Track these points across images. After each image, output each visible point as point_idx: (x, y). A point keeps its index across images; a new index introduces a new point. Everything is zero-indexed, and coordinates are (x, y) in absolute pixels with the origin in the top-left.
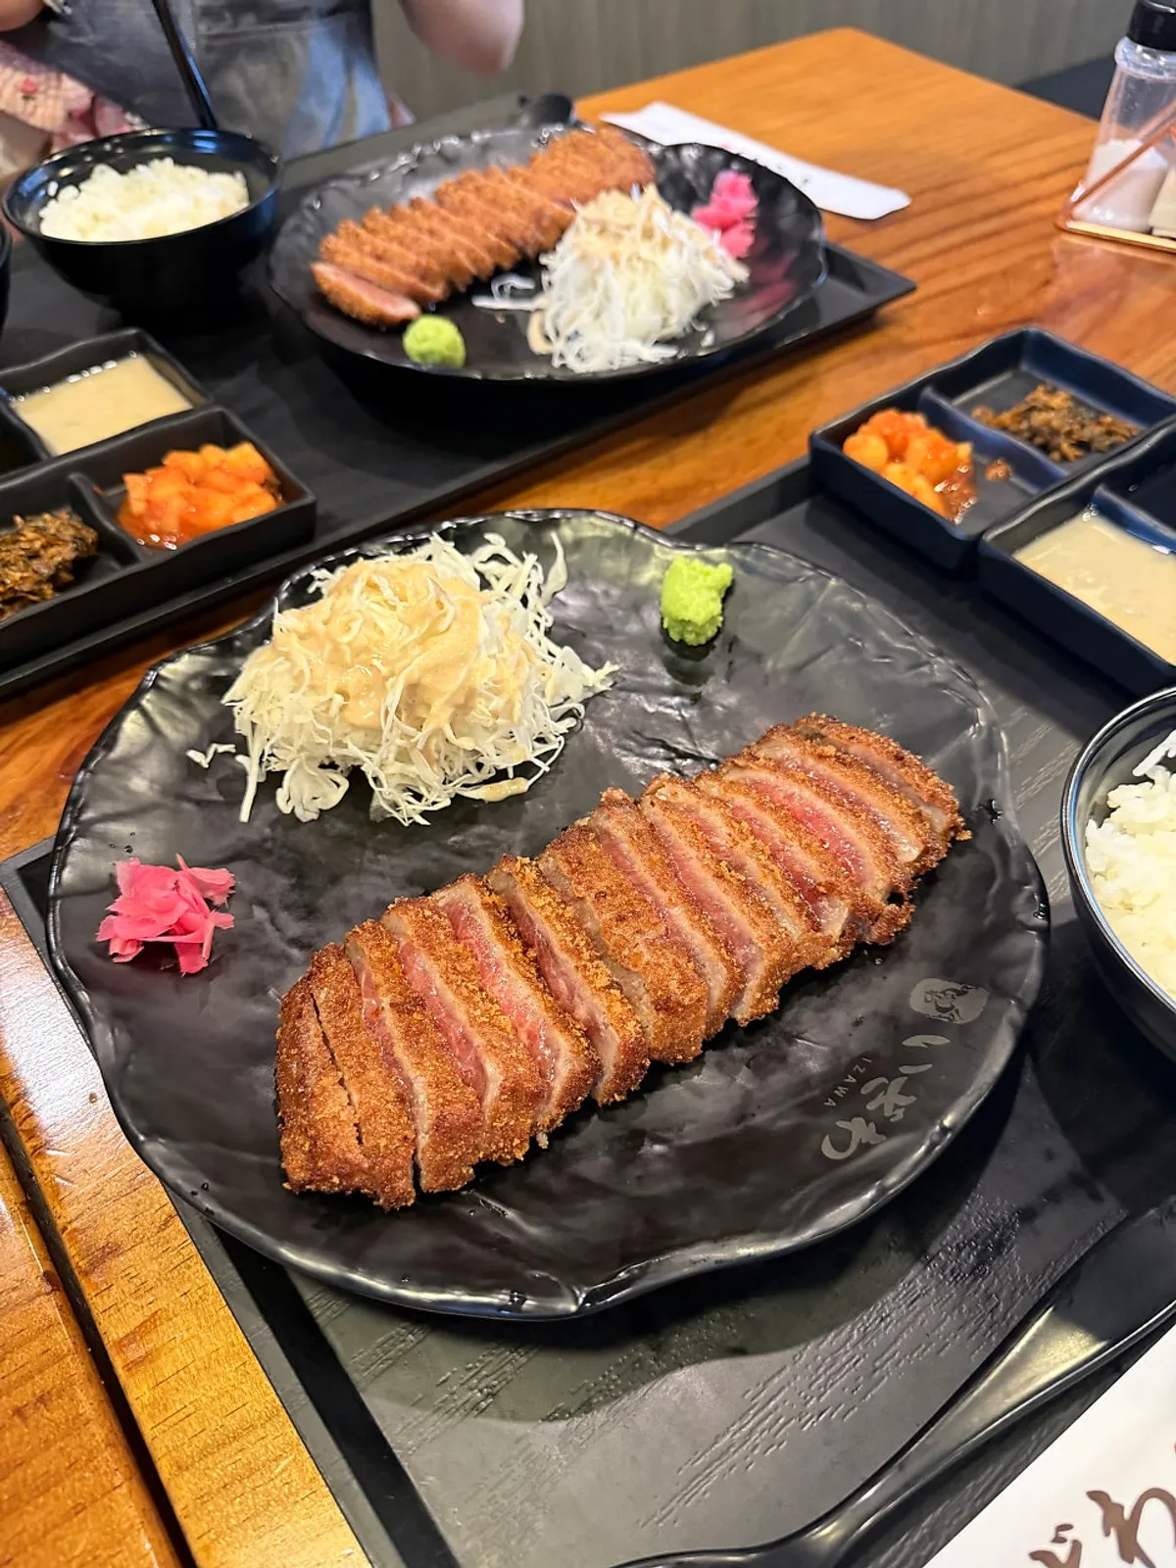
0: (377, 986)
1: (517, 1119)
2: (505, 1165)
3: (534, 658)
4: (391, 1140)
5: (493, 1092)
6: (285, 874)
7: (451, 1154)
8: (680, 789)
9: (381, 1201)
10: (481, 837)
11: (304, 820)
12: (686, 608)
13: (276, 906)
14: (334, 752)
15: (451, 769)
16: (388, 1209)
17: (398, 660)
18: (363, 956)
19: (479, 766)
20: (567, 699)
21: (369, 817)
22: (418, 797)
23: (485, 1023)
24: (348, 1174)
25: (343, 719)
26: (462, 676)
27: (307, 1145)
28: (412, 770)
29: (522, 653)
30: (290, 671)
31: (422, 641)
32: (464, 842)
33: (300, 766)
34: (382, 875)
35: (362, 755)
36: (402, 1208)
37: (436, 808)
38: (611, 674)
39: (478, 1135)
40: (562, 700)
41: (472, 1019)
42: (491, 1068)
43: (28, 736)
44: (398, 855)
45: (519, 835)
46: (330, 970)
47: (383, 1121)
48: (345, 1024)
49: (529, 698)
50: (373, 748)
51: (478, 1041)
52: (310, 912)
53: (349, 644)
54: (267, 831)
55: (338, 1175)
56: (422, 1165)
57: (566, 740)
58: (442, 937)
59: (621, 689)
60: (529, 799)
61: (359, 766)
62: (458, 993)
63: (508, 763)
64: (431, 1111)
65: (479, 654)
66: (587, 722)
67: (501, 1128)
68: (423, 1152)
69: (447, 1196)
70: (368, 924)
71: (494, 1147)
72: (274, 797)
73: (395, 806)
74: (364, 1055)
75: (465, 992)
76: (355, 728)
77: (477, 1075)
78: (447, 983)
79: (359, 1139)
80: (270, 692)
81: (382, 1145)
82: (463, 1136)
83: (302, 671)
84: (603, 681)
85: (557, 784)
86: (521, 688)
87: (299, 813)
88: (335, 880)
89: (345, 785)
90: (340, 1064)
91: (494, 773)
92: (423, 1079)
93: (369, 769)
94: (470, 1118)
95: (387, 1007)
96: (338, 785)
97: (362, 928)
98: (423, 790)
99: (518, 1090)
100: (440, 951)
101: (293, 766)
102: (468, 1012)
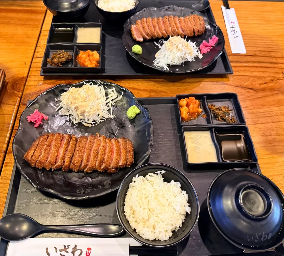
16: (31, 166)
17: (78, 102)
24: (28, 160)
39: (44, 164)
43: (47, 83)
56: (37, 164)
57: (101, 123)
60: (90, 128)
64: (41, 159)
72: (59, 110)
84: (112, 117)
92: (43, 155)
95: (46, 145)
101: (64, 107)
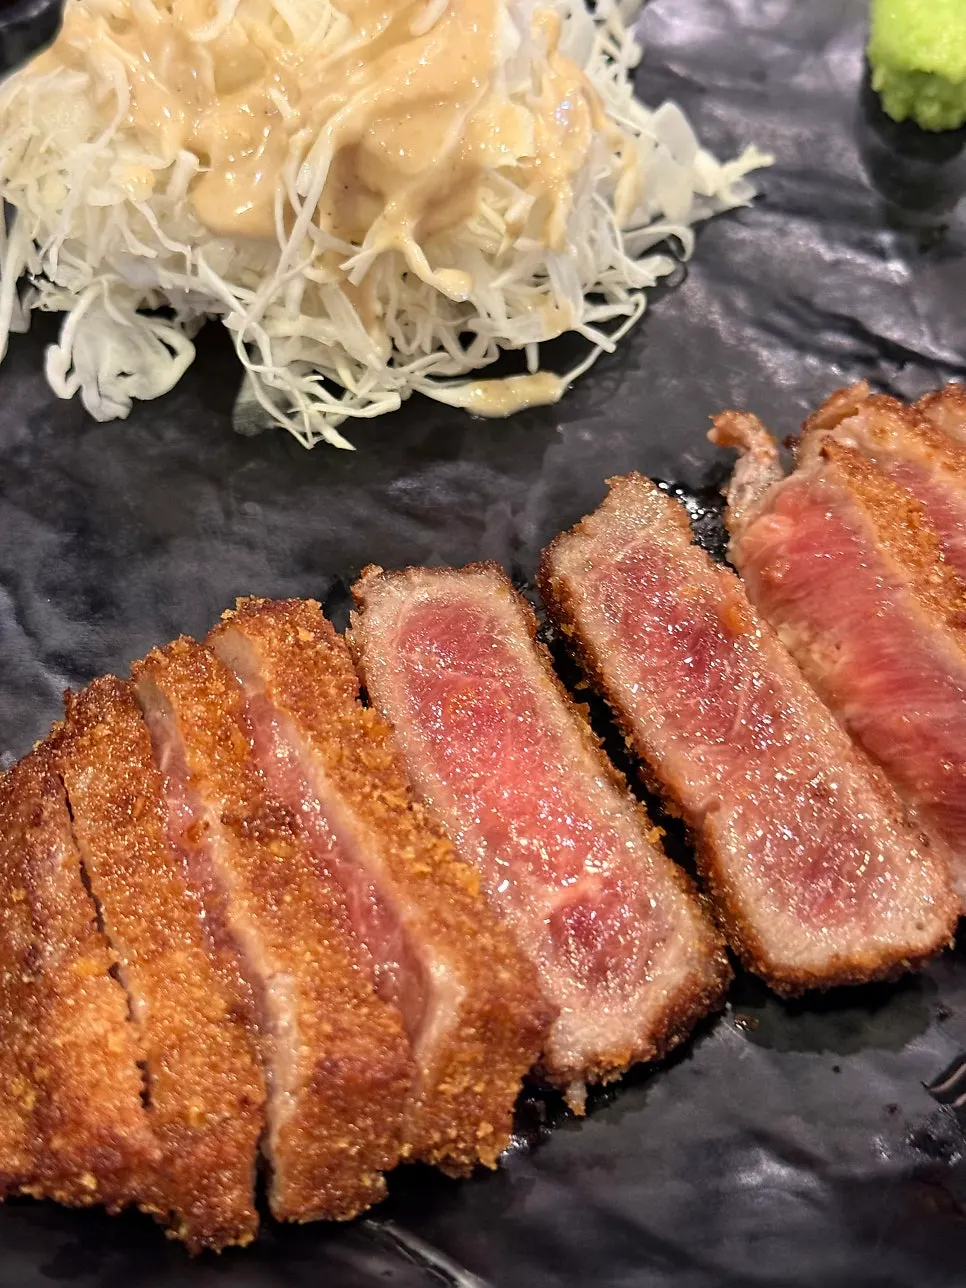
0: (196, 778)
1: (490, 1083)
2: (453, 1175)
3: (603, 121)
4: (213, 1105)
5: (443, 1020)
6: (52, 522)
7: (343, 1145)
8: (892, 422)
9: (183, 1231)
10: (458, 485)
11: (99, 417)
12: (927, 43)
13: (29, 584)
14: (168, 280)
15: (408, 342)
16: (194, 1249)
17: (324, 89)
18: (170, 711)
19: (466, 339)
20: (658, 218)
21: (230, 423)
22: (337, 390)
23: (423, 875)
24: (116, 1172)
25: (190, 208)
26: (452, 134)
27: (30, 1098)
28: (327, 331)
29: (581, 102)
30: (89, 91)
31: (374, 53)
32: (421, 492)
33: (97, 302)
34: (250, 544)
35: (227, 291)
36: (227, 1250)
37: (370, 412)
38: (754, 174)
39: (401, 1109)
40: (647, 219)
41: (396, 868)
42: (441, 970)
44: (285, 508)
45: (538, 489)
46: (103, 731)
47: (199, 1060)
48: (130, 847)
49: (585, 198)
50: (247, 278)
51: (409, 911)
52: (97, 605)
53: (210, 46)
54: (22, 432)
55: (95, 1171)
56: (279, 1163)
57: (649, 302)
58: (333, 691)
59: (773, 208)
60: (565, 419)
61: (219, 317)
62: (365, 813)
63: (528, 333)
64: (305, 1050)
65: (491, 89)
66: (692, 270)
67: (455, 1098)
68: (283, 1135)
69: (325, 1230)
70: (181, 645)
71: (436, 1137)
72: (39, 364)
73: (286, 405)
74: (164, 916)
75: (380, 809)
76: (215, 233)
77: (408, 982)
78: (342, 790)
79: (145, 1096)
80: (42, 137)
81: (195, 1110)
82: (372, 1107)
83: (113, 95)
84: (736, 187)
85: (623, 389)
86: (572, 176)
87: (90, 400)
88: (155, 544)
89: (187, 353)
90: (111, 930)
91: (494, 357)
92: (289, 980)
93: (240, 323)
94: (386, 1070)
95: (216, 824)
96: (173, 352)
97: (167, 653)
98: (345, 377)
99: (496, 1020)
100: (329, 723)
101: (84, 302)
102: (387, 851)
